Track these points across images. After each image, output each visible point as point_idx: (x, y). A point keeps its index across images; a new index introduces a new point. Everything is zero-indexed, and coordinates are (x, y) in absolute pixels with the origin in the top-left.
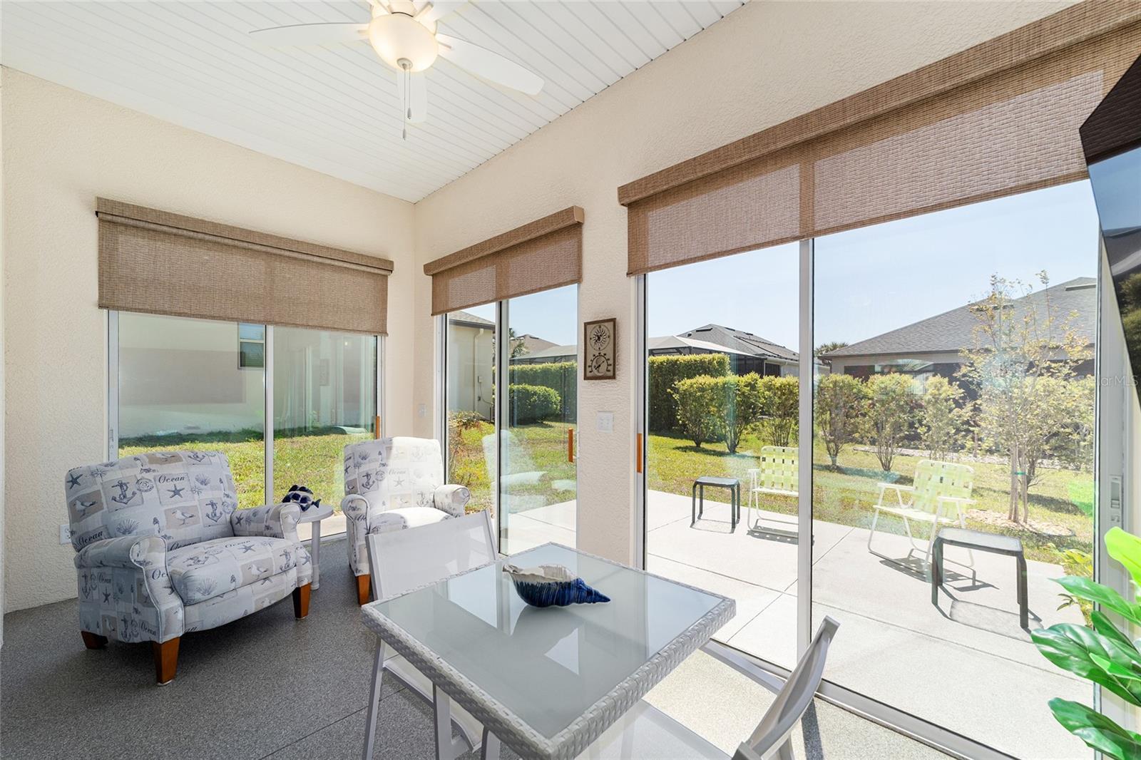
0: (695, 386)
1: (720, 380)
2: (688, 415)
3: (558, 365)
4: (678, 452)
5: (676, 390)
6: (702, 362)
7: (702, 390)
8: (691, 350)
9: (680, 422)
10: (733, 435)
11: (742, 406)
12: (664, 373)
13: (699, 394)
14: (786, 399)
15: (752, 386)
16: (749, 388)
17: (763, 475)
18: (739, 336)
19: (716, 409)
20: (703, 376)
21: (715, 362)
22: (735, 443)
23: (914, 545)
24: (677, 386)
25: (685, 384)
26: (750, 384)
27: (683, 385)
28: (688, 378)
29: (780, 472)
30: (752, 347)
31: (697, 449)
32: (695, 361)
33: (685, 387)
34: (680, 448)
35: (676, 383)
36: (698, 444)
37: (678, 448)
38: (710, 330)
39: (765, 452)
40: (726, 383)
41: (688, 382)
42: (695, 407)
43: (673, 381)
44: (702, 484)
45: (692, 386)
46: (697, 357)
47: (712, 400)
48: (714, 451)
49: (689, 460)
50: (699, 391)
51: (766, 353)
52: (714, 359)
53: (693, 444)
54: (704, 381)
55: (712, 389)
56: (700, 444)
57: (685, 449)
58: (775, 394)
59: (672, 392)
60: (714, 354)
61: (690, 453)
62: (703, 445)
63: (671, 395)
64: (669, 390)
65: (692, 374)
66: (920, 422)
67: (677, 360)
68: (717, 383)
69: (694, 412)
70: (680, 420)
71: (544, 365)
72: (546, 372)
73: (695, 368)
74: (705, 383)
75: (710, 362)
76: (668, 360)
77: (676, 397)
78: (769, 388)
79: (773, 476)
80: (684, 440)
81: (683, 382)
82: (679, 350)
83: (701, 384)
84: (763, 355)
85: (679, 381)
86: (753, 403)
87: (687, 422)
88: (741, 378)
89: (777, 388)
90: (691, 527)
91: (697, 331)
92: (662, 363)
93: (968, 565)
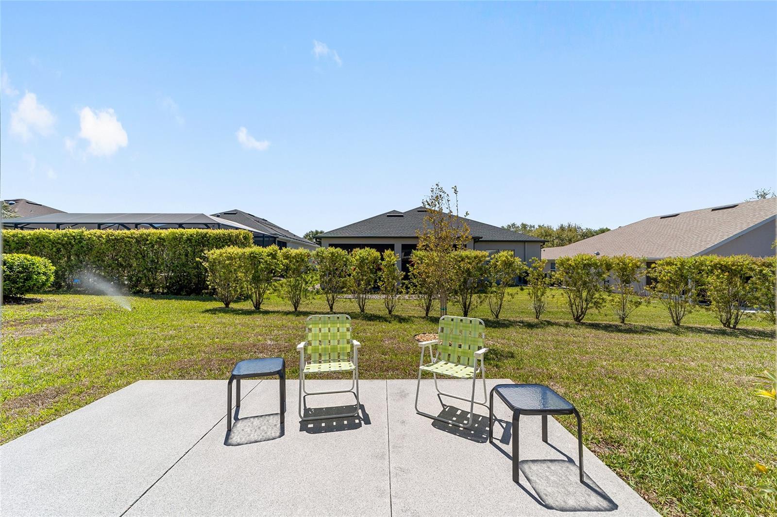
0: (225, 255)
1: (247, 250)
2: (218, 281)
3: (60, 232)
4: (207, 315)
5: (205, 259)
6: (230, 236)
7: (230, 258)
8: (219, 226)
9: (210, 287)
10: (257, 295)
11: (265, 271)
12: (194, 244)
13: (227, 262)
14: (299, 266)
15: (273, 256)
16: (270, 257)
17: (310, 348)
18: (258, 220)
19: (243, 274)
20: (232, 246)
21: (241, 236)
22: (259, 301)
23: (439, 392)
24: (206, 255)
25: (214, 253)
26: (271, 254)
27: (212, 254)
28: (217, 248)
29: (327, 341)
30: (268, 229)
31: (226, 310)
32: (224, 235)
33: (214, 257)
34: (210, 310)
35: (205, 252)
36: (227, 305)
37: (207, 311)
38: (235, 214)
39: (311, 322)
40: (252, 253)
41: (218, 251)
42: (224, 273)
43: (202, 251)
44: (239, 378)
45: (221, 255)
46: (226, 232)
47: (240, 267)
48: (242, 310)
49: (219, 323)
50: (228, 260)
51: (278, 233)
52: (240, 234)
53: (222, 305)
54: (232, 251)
55: (240, 258)
56: (229, 305)
57: (214, 311)
58: (291, 262)
59: (201, 261)
60: (239, 230)
61: (220, 314)
62: (232, 305)
63: (201, 263)
64: (198, 259)
65: (221, 245)
66: (380, 278)
67: (207, 233)
68: (244, 253)
69: (222, 278)
70: (210, 285)
71: (37, 231)
72: (40, 240)
73: (224, 240)
74: (233, 253)
75: (237, 236)
76: (197, 232)
77: (206, 265)
78: (287, 257)
79: (320, 347)
80: (214, 302)
81: (212, 251)
82: (207, 226)
83: (229, 253)
84: (276, 234)
85: (209, 251)
86: (273, 269)
87: (216, 287)
88: (265, 249)
89: (293, 257)
90: (226, 443)
91: (225, 214)
92: (191, 236)
93: (482, 403)
